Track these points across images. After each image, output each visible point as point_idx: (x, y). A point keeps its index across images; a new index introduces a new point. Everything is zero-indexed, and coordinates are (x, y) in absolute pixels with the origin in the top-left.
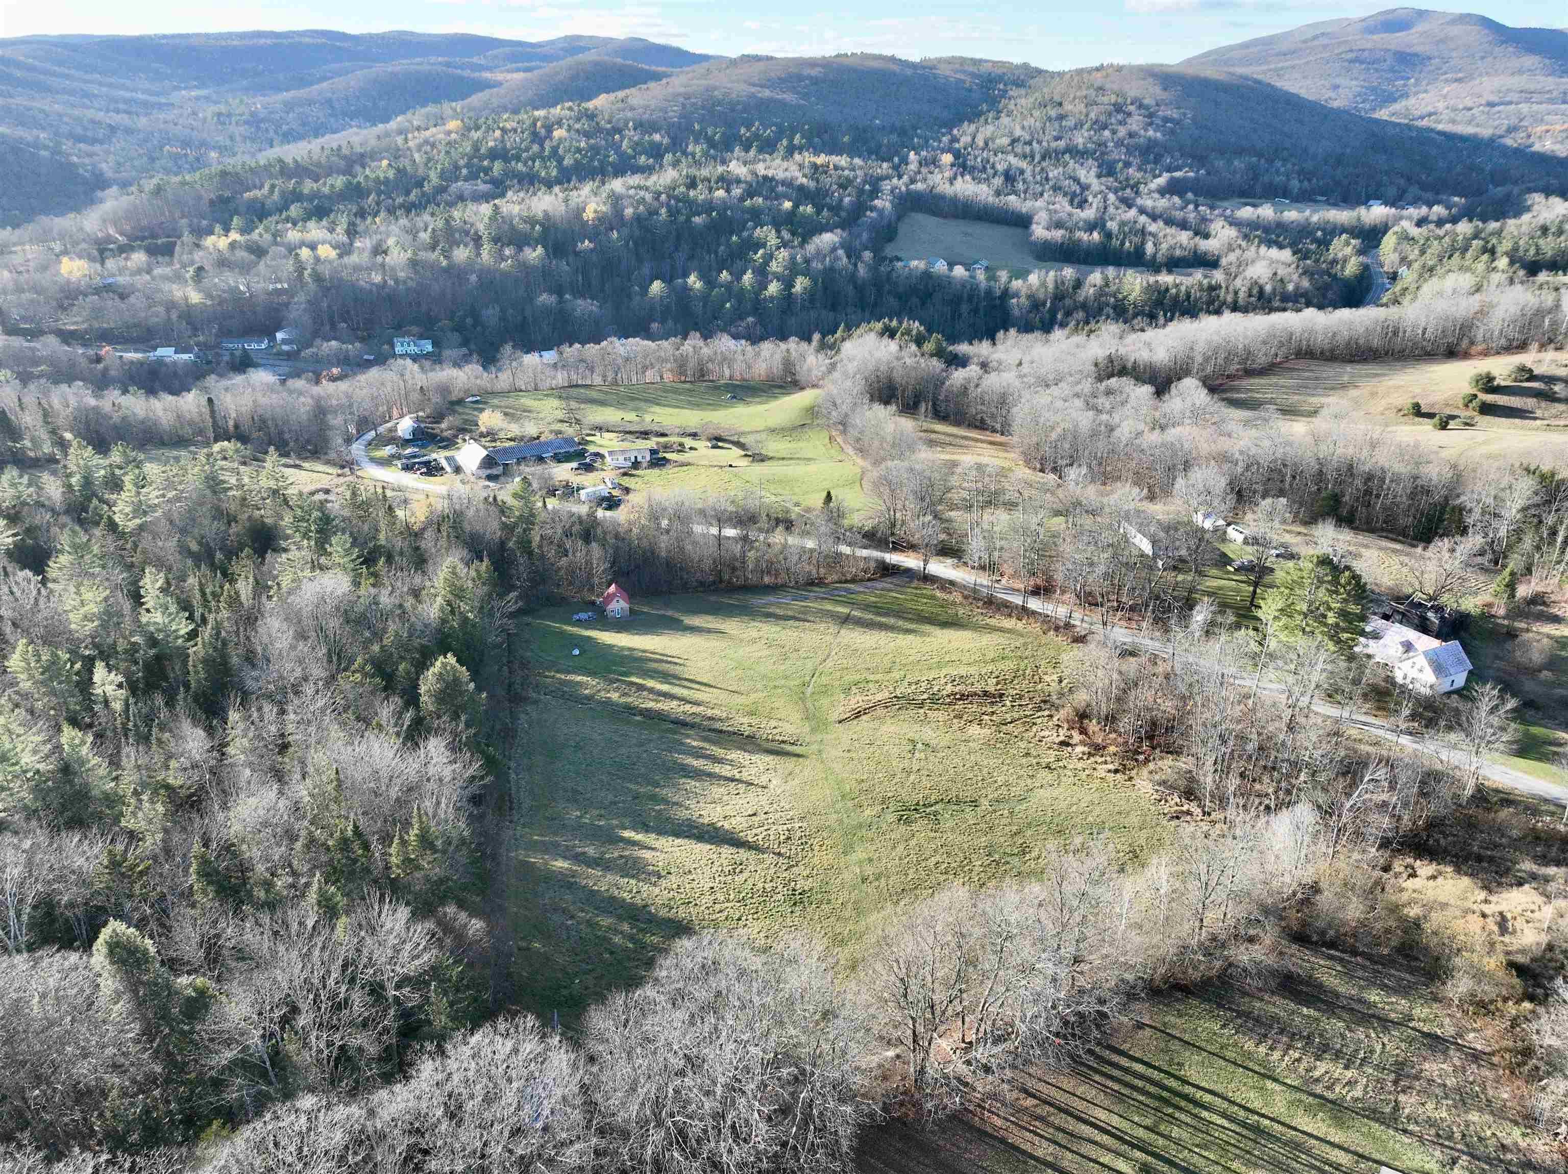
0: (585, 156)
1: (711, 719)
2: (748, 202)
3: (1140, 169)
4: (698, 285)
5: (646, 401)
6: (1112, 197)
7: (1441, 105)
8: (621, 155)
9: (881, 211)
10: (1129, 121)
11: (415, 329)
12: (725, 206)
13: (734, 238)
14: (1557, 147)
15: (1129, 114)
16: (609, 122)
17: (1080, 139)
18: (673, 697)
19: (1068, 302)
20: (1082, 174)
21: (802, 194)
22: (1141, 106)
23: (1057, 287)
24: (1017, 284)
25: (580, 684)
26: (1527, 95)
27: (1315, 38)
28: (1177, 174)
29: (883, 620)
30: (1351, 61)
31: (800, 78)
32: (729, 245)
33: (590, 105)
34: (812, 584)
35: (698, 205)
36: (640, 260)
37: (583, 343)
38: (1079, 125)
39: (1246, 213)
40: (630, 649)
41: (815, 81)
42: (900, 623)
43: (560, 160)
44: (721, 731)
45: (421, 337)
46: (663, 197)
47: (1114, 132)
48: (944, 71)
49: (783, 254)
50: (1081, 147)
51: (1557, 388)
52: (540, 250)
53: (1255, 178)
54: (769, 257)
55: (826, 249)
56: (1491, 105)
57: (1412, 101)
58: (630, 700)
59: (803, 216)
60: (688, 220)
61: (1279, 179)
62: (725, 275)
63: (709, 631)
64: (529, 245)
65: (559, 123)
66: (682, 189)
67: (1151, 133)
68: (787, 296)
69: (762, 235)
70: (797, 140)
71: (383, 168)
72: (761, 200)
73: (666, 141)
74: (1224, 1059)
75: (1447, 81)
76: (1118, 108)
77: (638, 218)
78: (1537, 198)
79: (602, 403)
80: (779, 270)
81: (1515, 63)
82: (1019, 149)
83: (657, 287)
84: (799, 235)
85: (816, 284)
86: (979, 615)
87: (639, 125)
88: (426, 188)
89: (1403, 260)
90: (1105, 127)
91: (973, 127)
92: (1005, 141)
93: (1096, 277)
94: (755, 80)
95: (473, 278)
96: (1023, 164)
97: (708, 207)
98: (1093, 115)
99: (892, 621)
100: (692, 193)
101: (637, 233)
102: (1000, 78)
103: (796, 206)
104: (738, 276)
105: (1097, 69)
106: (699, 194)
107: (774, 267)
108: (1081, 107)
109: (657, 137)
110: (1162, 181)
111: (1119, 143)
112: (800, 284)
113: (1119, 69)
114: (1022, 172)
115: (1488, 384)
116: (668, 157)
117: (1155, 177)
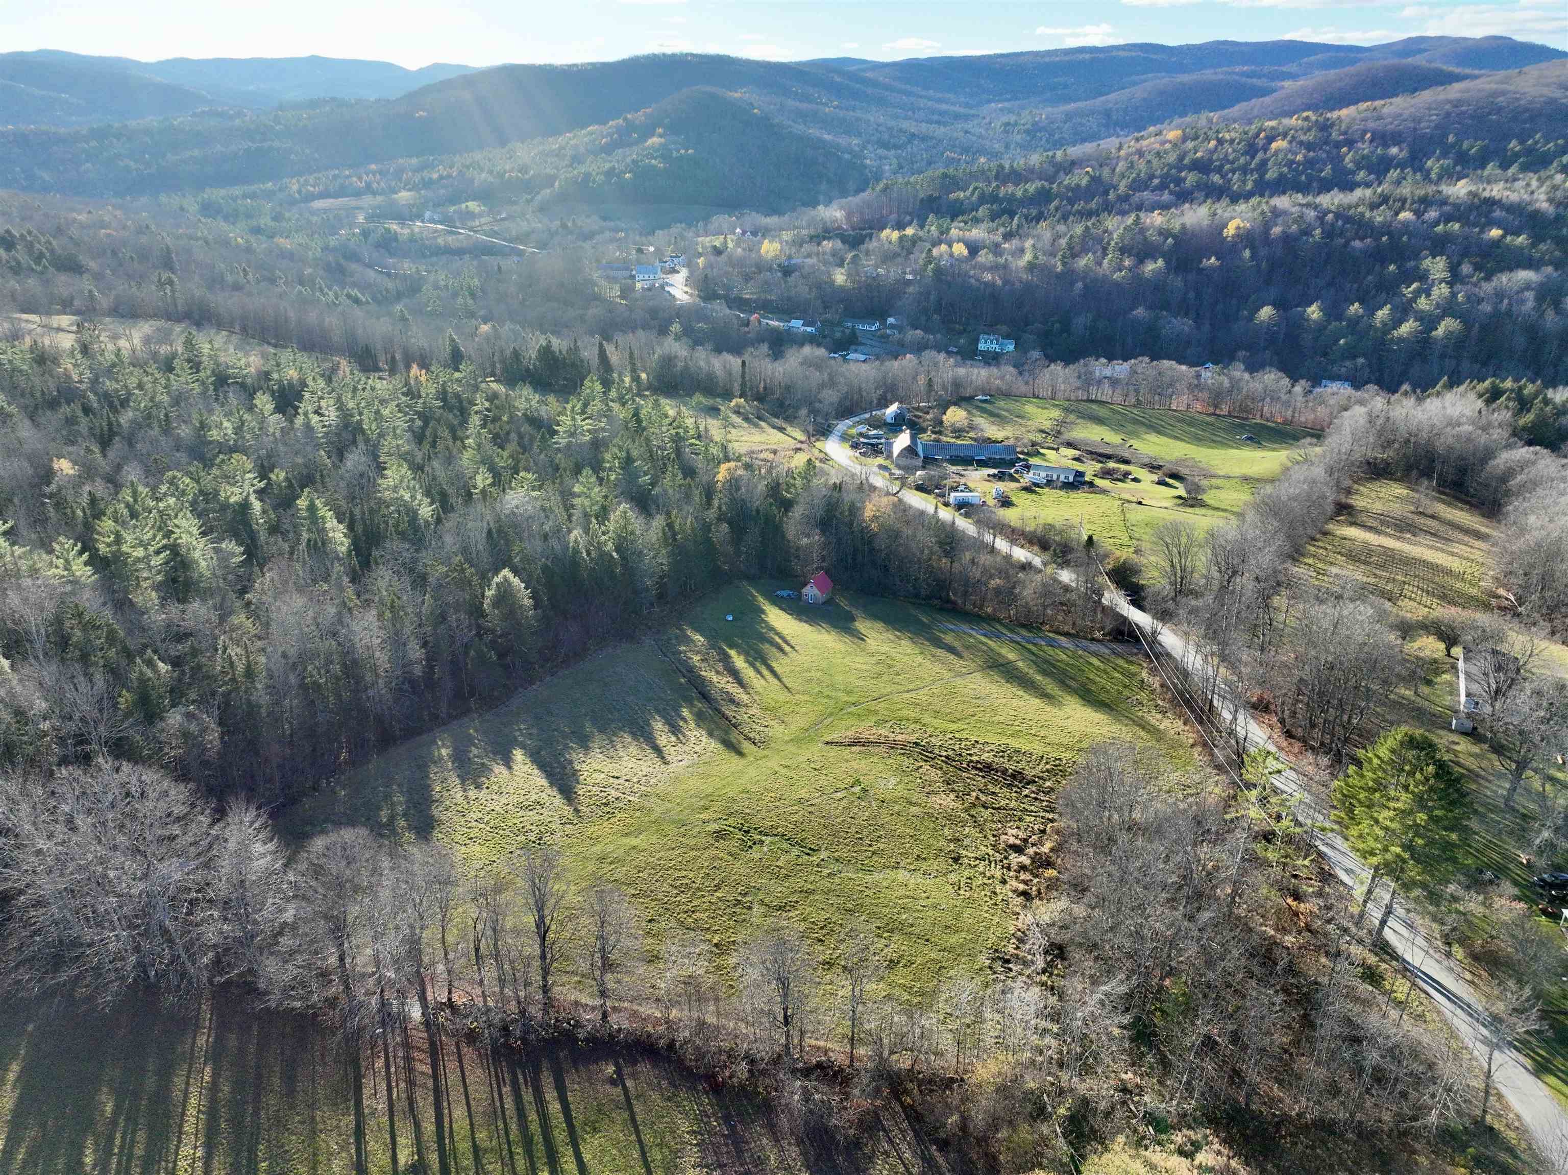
0: (1294, 169)
1: (732, 700)
2: (1440, 228)
4: (1317, 316)
8: (1338, 169)
11: (1004, 328)
12: (1404, 231)
13: (1393, 267)
16: (1344, 133)
18: (735, 674)
25: (690, 641)
32: (1380, 275)
33: (1333, 115)
35: (1369, 227)
40: (772, 629)
43: (1263, 174)
44: (720, 713)
45: (1007, 337)
46: (1331, 216)
49: (1443, 290)
52: (1161, 263)
54: (1423, 292)
55: (1513, 288)
58: (702, 665)
59: (1507, 247)
60: (1347, 244)
62: (1355, 308)
63: (854, 635)
64: (1152, 257)
66: (1363, 209)
68: (1423, 341)
69: (1430, 267)
71: (1080, 178)
72: (1458, 226)
73: (1402, 155)
74: (643, 1154)
80: (1427, 308)
83: (1266, 312)
84: (1484, 270)
87: (1378, 137)
88: (1112, 196)
95: (1080, 285)
97: (1381, 230)
101: (1278, 253)
103: (1506, 235)
104: (1372, 311)
106: (1378, 215)
107: (1422, 304)
109: (1394, 150)
112: (1446, 327)
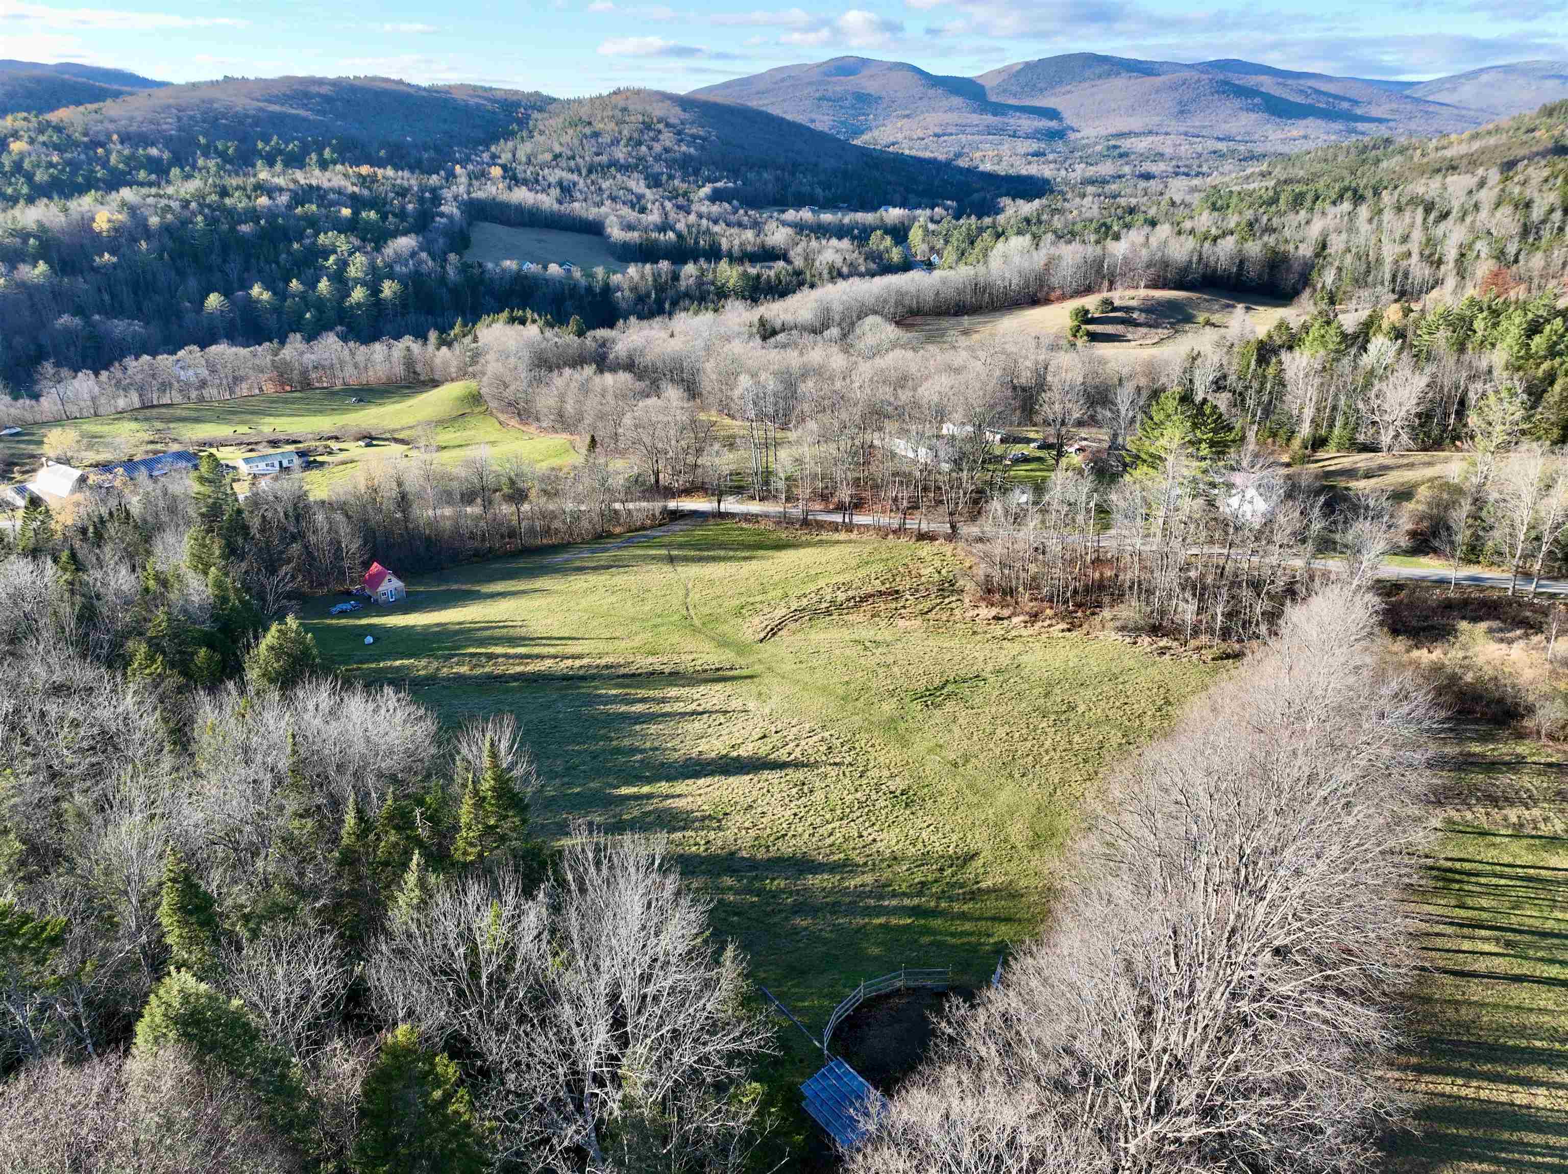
0: (63, 170)
1: (607, 667)
2: (299, 210)
3: (683, 181)
4: (266, 296)
5: (252, 413)
6: (668, 205)
7: (900, 136)
8: (113, 171)
9: (450, 217)
10: (661, 137)
12: (271, 215)
13: (296, 246)
14: (996, 168)
15: (660, 132)
16: (86, 134)
17: (620, 153)
18: (542, 657)
19: (671, 293)
20: (632, 184)
21: (356, 202)
22: (668, 125)
23: (655, 280)
24: (616, 278)
25: (408, 668)
26: (962, 128)
27: (783, 80)
28: (719, 185)
29: (711, 553)
30: (820, 99)
31: (307, 95)
32: (289, 253)
33: (54, 117)
34: (600, 537)
35: (239, 214)
36: (181, 273)
37: (154, 354)
38: (615, 142)
39: (791, 215)
40: (438, 625)
41: (327, 99)
42: (731, 553)
43: (29, 177)
44: (634, 675)
46: (193, 205)
47: (650, 148)
48: (459, 96)
49: (360, 259)
50: (622, 161)
51: (1135, 316)
52: (42, 267)
53: (785, 187)
54: (343, 264)
55: (406, 252)
56: (937, 135)
57: (876, 133)
58: (487, 670)
59: (367, 222)
60: (233, 229)
61: (806, 189)
62: (295, 285)
63: (524, 592)
64: (24, 261)
65: (15, 135)
66: (214, 198)
67: (684, 148)
68: (376, 302)
69: (327, 242)
70: (327, 153)
72: (314, 207)
73: (166, 155)
75: (898, 117)
76: (648, 126)
77: (166, 229)
78: (1005, 201)
79: (197, 420)
80: (360, 275)
81: (945, 103)
82: (563, 163)
83: (214, 300)
84: (370, 241)
85: (406, 286)
86: (803, 535)
87: (125, 139)
89: (932, 249)
90: (639, 143)
91: (510, 144)
92: (548, 157)
93: (690, 269)
94: (257, 95)
96: (575, 177)
97: (253, 215)
98: (625, 133)
99: (722, 553)
100: (228, 201)
101: (170, 244)
102: (517, 104)
103: (356, 213)
104: (312, 284)
105: (615, 93)
106: (236, 202)
107: (353, 272)
108: (612, 125)
109: (154, 152)
110: (707, 190)
111: (658, 158)
112: (388, 289)
113: (638, 92)
114: (575, 184)
115: (1084, 317)
116: (175, 172)
117: (700, 187)
